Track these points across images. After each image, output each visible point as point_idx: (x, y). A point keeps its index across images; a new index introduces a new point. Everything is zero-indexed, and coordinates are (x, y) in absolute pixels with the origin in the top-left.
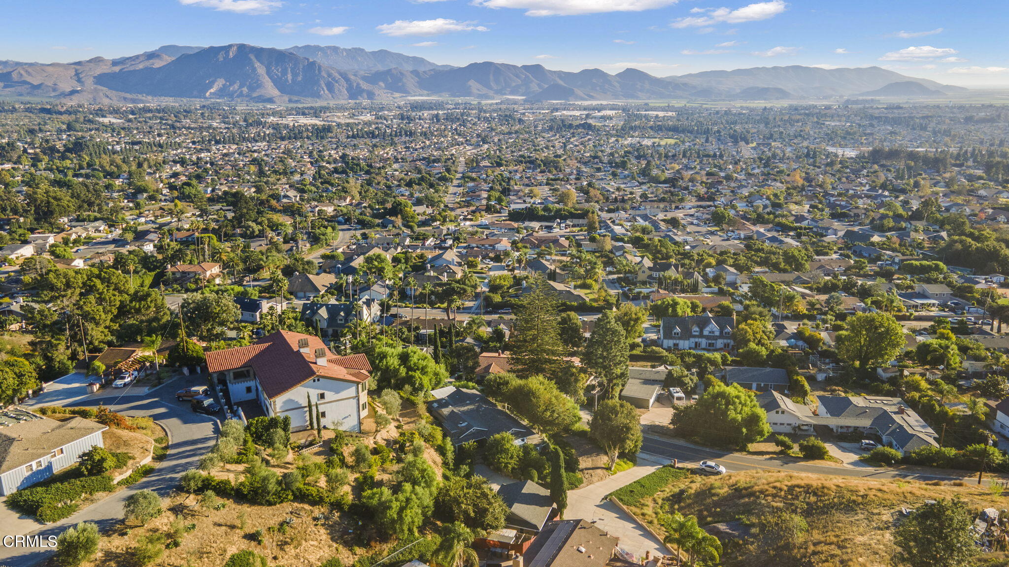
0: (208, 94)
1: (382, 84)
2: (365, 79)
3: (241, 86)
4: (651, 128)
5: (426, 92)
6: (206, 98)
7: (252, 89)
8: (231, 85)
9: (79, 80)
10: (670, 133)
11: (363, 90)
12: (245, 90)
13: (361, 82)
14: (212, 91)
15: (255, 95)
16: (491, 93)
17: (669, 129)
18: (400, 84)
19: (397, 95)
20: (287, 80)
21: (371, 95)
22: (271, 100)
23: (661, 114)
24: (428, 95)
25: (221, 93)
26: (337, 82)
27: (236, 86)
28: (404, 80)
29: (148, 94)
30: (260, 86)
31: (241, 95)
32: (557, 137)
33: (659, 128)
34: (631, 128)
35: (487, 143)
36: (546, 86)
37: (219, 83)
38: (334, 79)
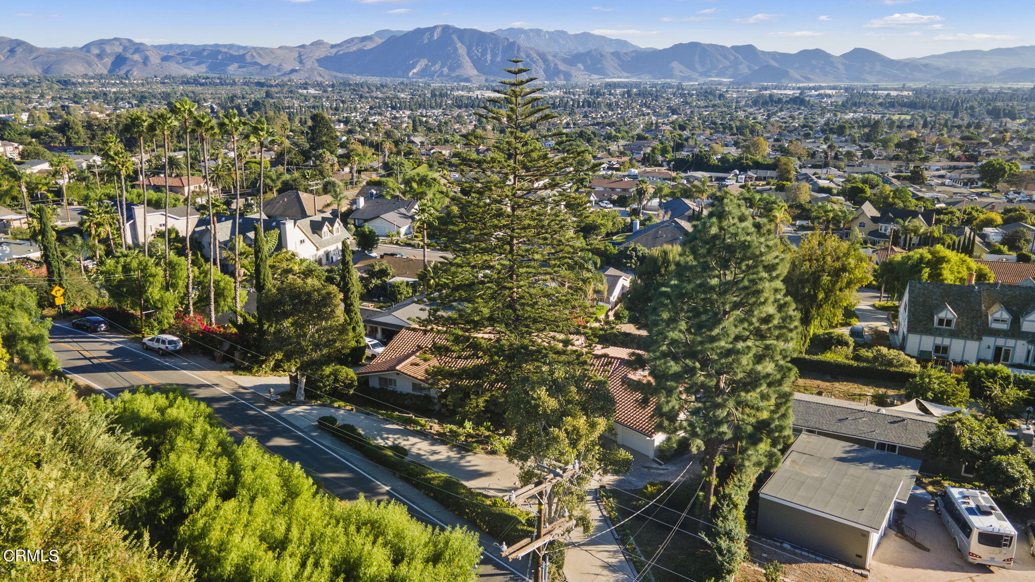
0: (411, 74)
1: (580, 66)
2: (565, 61)
3: (442, 66)
4: (880, 104)
5: (625, 74)
6: (408, 78)
7: (451, 69)
8: (432, 66)
9: (301, 62)
10: (905, 110)
11: (560, 71)
12: (446, 70)
13: (559, 63)
14: (415, 71)
15: (453, 75)
16: (695, 75)
17: (903, 105)
18: (599, 66)
19: (594, 77)
20: (486, 60)
21: (567, 76)
22: (467, 80)
23: (894, 93)
24: (627, 77)
25: (424, 72)
26: (534, 62)
27: (437, 67)
28: (604, 62)
29: (357, 75)
30: (459, 66)
31: (441, 75)
32: (762, 111)
33: (891, 104)
34: (855, 104)
35: (677, 114)
36: (756, 68)
37: (423, 63)
38: (532, 60)
